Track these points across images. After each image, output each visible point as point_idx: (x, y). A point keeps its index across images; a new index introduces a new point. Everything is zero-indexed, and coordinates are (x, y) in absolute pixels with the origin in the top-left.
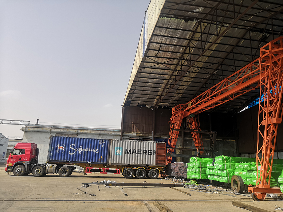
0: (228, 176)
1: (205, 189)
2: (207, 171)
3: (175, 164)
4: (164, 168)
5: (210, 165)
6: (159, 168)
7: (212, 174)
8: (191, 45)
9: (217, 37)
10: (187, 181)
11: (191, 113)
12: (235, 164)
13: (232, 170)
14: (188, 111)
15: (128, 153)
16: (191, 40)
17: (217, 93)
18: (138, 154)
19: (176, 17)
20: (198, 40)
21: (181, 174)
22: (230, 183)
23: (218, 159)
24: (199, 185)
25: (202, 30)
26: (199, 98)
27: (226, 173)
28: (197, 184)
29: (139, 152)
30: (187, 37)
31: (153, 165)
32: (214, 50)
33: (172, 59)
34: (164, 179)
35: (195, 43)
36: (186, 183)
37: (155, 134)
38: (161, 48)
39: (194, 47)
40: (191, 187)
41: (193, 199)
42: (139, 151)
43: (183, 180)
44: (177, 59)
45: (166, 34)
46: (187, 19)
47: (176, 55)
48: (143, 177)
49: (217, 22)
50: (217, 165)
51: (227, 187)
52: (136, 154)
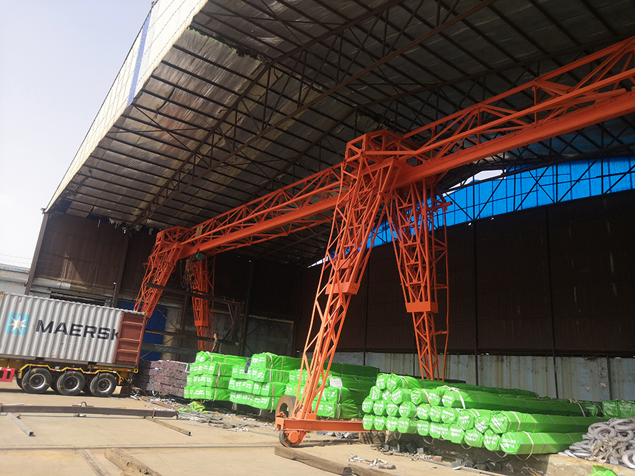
0: (271, 396)
1: (221, 421)
2: (230, 383)
3: (159, 363)
4: (131, 372)
5: (238, 371)
6: (119, 372)
7: (239, 390)
8: (241, 107)
9: (298, 107)
10: (183, 404)
11: (198, 250)
12: (290, 372)
13: (281, 384)
14: (193, 244)
15: (43, 331)
16: (242, 96)
17: (259, 215)
18: (71, 334)
19: (221, 37)
20: (257, 102)
21: (171, 388)
22: (274, 411)
23: (259, 360)
24: (209, 413)
25: (271, 84)
26: (221, 220)
27: (268, 390)
28: (205, 411)
29: (74, 331)
30: (236, 90)
31: (106, 363)
32: (285, 132)
33: (193, 127)
34: (127, 398)
35: (251, 105)
36: (182, 409)
37: (121, 291)
38: (174, 97)
39: (245, 114)
40: (192, 418)
41: (195, 444)
42: (75, 328)
43: (173, 401)
44: (205, 129)
45: (191, 69)
46: (243, 50)
47: (205, 121)
48: (75, 391)
49: (304, 76)
50: (255, 372)
51: (267, 418)
52: (66, 336)
